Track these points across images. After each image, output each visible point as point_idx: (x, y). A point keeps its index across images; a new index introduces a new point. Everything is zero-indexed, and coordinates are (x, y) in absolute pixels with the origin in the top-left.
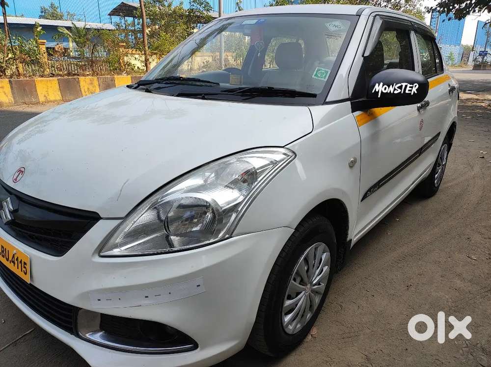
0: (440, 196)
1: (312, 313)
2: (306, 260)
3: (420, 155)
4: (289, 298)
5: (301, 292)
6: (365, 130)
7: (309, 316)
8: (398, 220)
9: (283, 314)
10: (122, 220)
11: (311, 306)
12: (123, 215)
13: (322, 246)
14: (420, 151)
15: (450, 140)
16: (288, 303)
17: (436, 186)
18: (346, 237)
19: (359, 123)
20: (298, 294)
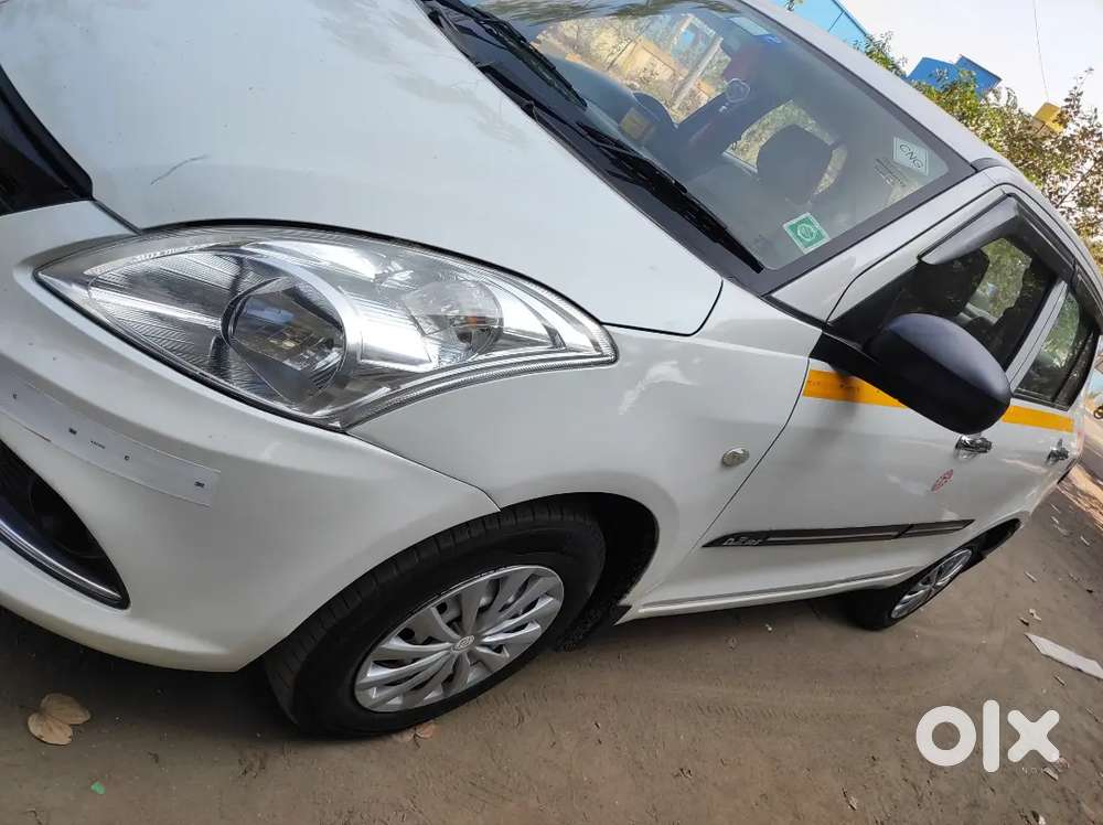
0: (885, 641)
1: (444, 695)
2: (496, 586)
3: (896, 537)
4: (407, 636)
5: (440, 642)
6: (812, 411)
7: (433, 695)
8: (770, 629)
9: (370, 659)
10: (132, 233)
11: (450, 679)
12: (142, 224)
13: (554, 580)
14: (904, 531)
15: (984, 549)
16: (396, 644)
17: (893, 616)
18: (621, 597)
19: (810, 387)
20: (430, 640)
